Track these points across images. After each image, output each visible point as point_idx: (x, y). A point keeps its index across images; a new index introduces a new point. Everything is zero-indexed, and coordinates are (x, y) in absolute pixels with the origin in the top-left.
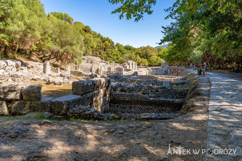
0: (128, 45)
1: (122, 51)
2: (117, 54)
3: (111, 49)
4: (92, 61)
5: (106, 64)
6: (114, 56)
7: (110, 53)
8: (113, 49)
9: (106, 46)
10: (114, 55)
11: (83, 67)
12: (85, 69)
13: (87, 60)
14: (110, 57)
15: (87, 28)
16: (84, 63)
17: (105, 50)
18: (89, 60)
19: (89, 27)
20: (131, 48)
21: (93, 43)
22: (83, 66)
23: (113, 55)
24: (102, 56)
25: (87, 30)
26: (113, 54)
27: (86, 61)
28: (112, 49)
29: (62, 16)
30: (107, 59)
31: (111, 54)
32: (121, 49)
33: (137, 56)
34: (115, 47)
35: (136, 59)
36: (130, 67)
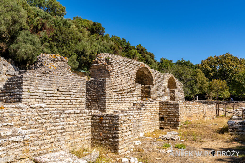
0: (182, 59)
25: (95, 30)
32: (166, 65)
33: (198, 73)
34: (151, 60)
35: (193, 81)
36: (107, 91)
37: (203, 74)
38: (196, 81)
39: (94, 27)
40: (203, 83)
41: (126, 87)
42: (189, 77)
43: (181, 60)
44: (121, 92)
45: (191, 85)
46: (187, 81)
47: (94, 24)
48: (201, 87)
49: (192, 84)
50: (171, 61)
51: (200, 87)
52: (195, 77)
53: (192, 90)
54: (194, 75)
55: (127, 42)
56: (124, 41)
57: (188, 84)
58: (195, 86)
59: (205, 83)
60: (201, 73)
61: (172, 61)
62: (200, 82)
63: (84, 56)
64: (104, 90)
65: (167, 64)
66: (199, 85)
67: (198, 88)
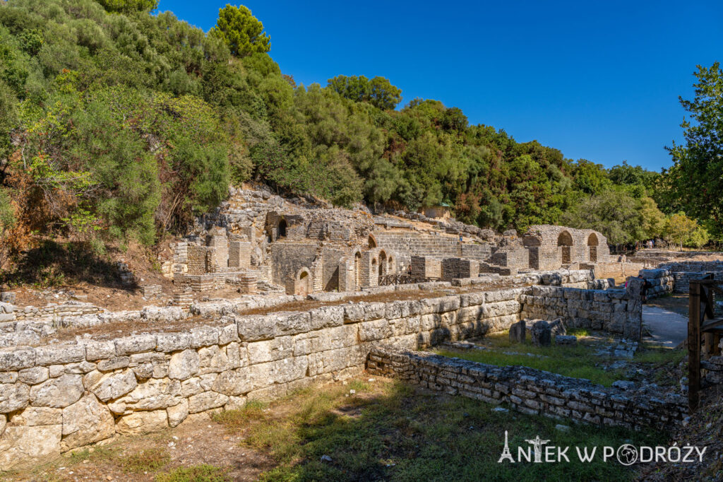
0: (624, 162)
1: (591, 187)
2: (562, 202)
3: (539, 183)
4: (324, 230)
5: (481, 240)
6: (551, 209)
7: (533, 198)
8: (547, 182)
9: (515, 173)
10: (550, 205)
11: (284, 257)
12: (291, 264)
13: (308, 224)
14: (534, 213)
15: (450, 115)
16: (297, 238)
17: (510, 188)
18: (313, 226)
19: (458, 111)
20: (636, 175)
21: (449, 163)
22: (284, 253)
23: (546, 206)
24: (493, 211)
25: (451, 123)
26: (544, 202)
27: (302, 228)
28: (544, 182)
29: (361, 86)
30: (517, 222)
31: (537, 200)
32: (589, 179)
33: (646, 205)
34: (558, 174)
35: (636, 219)
36: (540, 256)
37: (655, 205)
38: (641, 220)
39: (448, 117)
40: (653, 222)
41: (551, 251)
42: (628, 212)
43: (621, 165)
44: (548, 256)
45: (632, 226)
46: (625, 219)
47: (449, 113)
48: (651, 229)
49: (633, 223)
50: (599, 166)
51: (649, 228)
52: (640, 211)
53: (634, 233)
54: (639, 209)
55: (509, 137)
56: (503, 136)
57: (627, 223)
58: (639, 227)
59: (658, 222)
60: (651, 204)
61: (601, 165)
62: (650, 220)
63: (449, 182)
64: (537, 255)
65: (591, 176)
66: (647, 225)
67: (645, 230)
